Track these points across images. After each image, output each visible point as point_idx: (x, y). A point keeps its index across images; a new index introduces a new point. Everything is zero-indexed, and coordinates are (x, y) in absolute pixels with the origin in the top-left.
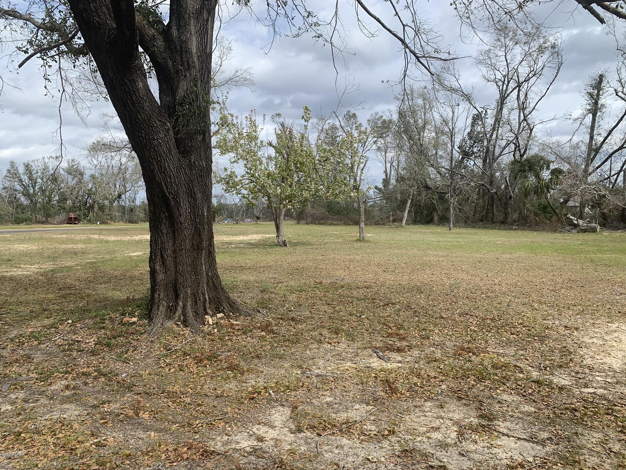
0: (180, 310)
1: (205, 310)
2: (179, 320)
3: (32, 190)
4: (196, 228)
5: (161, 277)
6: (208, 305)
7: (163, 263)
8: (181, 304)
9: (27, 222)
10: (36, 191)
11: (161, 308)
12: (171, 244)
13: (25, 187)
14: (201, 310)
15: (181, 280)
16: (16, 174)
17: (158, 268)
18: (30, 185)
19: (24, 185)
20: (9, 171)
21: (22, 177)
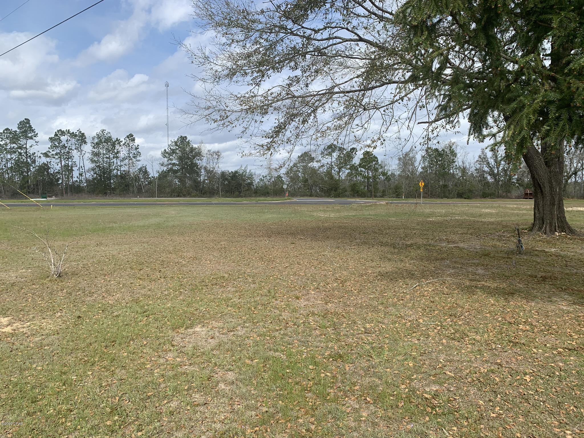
0: (544, 229)
1: (555, 229)
2: (543, 232)
3: (497, 171)
4: (552, 196)
5: (537, 215)
6: (557, 228)
7: (538, 210)
8: (544, 226)
9: (492, 196)
10: (500, 172)
11: (536, 227)
12: (541, 202)
13: (491, 168)
14: (553, 229)
15: (545, 217)
16: (485, 159)
17: (536, 212)
18: (495, 167)
19: (490, 167)
20: (480, 157)
21: (489, 160)
